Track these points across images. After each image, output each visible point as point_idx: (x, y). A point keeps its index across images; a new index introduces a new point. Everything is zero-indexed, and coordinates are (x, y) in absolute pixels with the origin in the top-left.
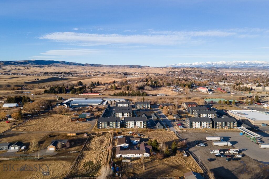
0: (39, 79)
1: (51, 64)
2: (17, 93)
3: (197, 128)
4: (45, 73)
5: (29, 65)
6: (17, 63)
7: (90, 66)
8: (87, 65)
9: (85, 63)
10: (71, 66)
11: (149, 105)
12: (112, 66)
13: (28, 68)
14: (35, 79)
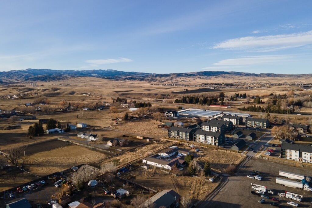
0: (188, 90)
1: (220, 75)
2: (158, 102)
3: (294, 160)
4: (205, 85)
5: (197, 76)
6: (187, 75)
7: (266, 76)
8: (262, 75)
9: (260, 73)
10: (241, 77)
11: (265, 123)
12: (299, 76)
13: (194, 80)
14: (184, 90)
